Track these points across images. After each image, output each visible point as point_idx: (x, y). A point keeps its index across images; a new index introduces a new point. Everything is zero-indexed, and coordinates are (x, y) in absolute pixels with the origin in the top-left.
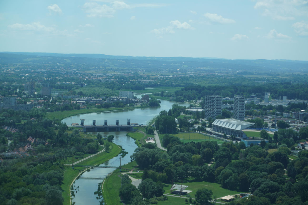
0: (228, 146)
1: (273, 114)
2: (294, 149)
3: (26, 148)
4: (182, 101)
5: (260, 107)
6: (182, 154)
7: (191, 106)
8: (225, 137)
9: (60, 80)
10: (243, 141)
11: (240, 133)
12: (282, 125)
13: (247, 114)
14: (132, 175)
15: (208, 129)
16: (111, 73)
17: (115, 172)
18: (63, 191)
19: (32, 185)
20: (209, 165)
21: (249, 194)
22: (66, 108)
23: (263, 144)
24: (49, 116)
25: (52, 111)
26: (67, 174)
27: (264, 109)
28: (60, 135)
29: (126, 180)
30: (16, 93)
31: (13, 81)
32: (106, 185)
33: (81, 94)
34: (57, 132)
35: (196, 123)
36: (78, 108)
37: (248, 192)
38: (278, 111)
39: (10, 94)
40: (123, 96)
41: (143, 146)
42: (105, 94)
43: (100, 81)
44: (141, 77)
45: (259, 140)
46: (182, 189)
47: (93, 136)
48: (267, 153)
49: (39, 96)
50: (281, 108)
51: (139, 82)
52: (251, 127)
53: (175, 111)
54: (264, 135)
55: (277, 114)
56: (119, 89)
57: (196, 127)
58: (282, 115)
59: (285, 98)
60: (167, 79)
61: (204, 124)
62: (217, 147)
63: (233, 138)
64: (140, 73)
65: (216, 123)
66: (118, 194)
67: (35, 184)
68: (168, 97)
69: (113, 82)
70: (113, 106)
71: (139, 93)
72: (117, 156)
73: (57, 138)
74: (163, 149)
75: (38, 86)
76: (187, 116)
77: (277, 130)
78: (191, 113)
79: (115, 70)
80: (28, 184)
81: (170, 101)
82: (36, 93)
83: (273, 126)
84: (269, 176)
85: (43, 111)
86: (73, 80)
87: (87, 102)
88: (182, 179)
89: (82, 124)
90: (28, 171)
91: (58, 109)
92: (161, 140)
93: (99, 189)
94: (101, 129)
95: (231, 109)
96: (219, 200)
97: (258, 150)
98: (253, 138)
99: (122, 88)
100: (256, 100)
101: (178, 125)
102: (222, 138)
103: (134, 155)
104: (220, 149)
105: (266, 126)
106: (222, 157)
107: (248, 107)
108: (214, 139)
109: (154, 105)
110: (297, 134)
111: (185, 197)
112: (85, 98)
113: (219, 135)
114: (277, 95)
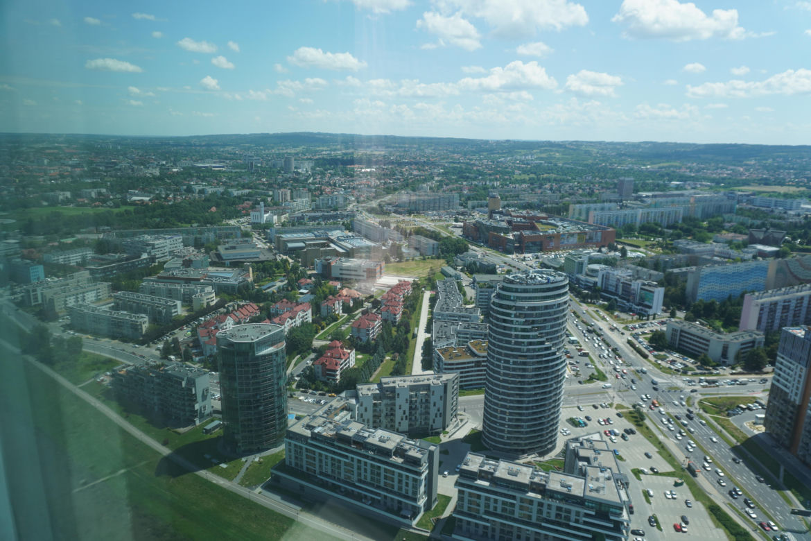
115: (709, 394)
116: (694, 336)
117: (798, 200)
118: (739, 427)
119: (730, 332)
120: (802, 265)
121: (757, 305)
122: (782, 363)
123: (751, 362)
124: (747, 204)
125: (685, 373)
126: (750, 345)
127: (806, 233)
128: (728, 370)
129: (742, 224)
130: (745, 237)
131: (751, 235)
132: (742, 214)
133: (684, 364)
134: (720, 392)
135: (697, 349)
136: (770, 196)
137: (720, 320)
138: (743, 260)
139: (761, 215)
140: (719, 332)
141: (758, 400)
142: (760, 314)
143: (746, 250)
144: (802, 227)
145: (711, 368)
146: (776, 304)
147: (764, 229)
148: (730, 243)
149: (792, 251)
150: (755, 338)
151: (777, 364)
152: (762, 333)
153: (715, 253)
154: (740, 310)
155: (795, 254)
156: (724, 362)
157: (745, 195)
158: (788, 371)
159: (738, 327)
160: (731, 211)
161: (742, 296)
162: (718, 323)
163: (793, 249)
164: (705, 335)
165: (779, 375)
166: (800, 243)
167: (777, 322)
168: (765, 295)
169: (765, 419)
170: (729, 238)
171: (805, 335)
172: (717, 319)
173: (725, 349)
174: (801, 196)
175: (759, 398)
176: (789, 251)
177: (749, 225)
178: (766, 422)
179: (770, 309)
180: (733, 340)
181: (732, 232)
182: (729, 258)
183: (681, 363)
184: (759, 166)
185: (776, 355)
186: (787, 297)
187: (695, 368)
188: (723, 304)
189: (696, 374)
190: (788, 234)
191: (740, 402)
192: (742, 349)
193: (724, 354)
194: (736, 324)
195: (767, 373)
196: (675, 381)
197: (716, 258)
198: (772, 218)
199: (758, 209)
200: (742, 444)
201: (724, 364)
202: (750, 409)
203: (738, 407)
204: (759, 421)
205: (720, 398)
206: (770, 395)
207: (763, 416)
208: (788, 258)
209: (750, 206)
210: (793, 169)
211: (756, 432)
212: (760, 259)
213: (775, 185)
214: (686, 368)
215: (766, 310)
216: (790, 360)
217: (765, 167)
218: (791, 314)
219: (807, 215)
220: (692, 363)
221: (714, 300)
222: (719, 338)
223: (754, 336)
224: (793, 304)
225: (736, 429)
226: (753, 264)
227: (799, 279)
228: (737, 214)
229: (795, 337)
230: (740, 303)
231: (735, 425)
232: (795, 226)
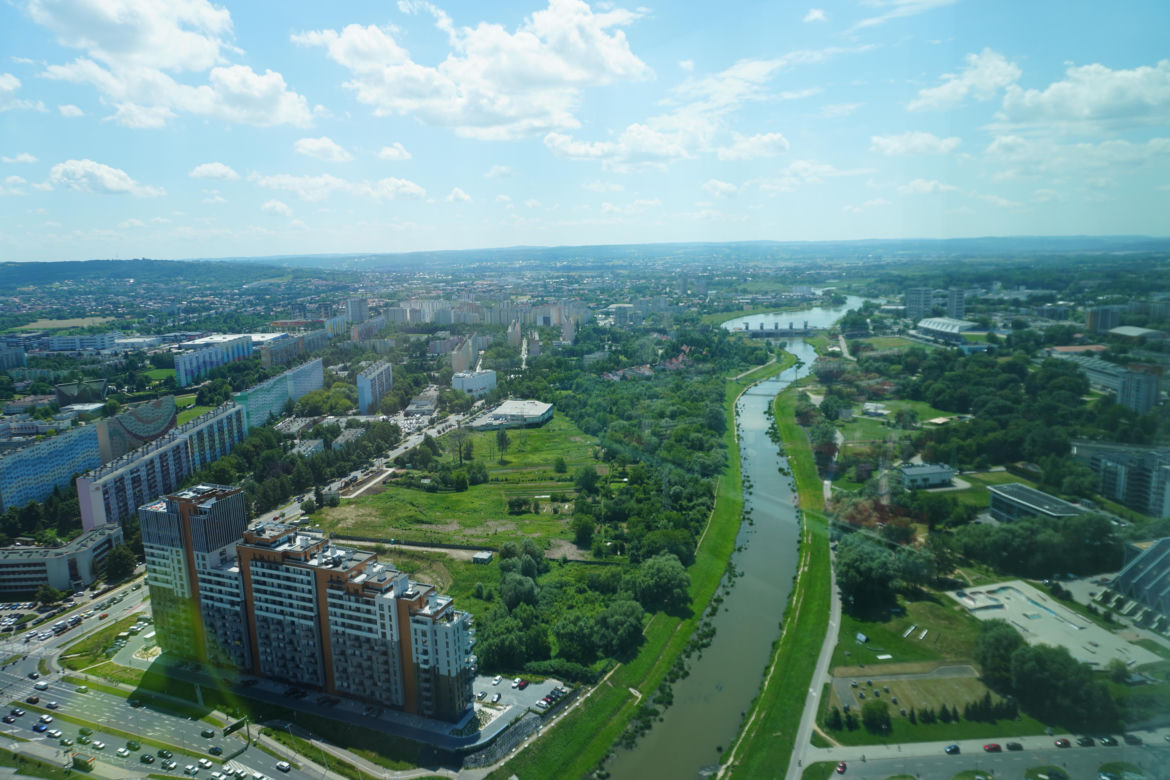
0: (940, 353)
1: (1006, 310)
2: (1035, 357)
3: (681, 358)
4: (876, 297)
5: (986, 301)
6: (876, 365)
7: (889, 303)
8: (935, 342)
9: (717, 276)
10: (961, 346)
11: (956, 337)
12: (1018, 325)
13: (968, 311)
14: (811, 391)
15: (912, 332)
16: (782, 264)
17: (789, 388)
18: (725, 409)
19: (688, 402)
20: (914, 378)
21: (969, 416)
22: (727, 309)
23: (990, 351)
24: (706, 320)
25: (709, 313)
26: (729, 390)
27: (993, 304)
28: (720, 342)
29: (804, 397)
30: (666, 293)
31: (663, 278)
32: (778, 404)
33: (745, 291)
34: (716, 339)
35: (895, 323)
36: (742, 309)
37: (968, 412)
38: (1013, 305)
39: (659, 294)
40: (797, 292)
41: (825, 355)
42: (773, 291)
43: (768, 274)
44: (821, 267)
45: (984, 345)
46: (877, 408)
47: (761, 343)
48: (996, 363)
49: (694, 295)
50: (1016, 303)
51: (818, 274)
52: (973, 329)
53: (868, 309)
54: (992, 339)
55: (1011, 311)
56: (792, 283)
57: (896, 329)
58: (1017, 311)
59: (1022, 288)
60: (855, 268)
61: (907, 326)
62: (925, 356)
63: (947, 344)
64: (819, 262)
65: (924, 323)
66: (794, 414)
67: (692, 402)
68: (857, 292)
69: (784, 276)
70: (786, 305)
71: (820, 288)
72: (791, 367)
73: (717, 347)
74: (851, 358)
75: (692, 283)
76: (883, 315)
77: (1011, 332)
78: (888, 311)
79: (786, 260)
80: (684, 401)
81: (861, 296)
82: (689, 292)
83: (1005, 326)
84: (999, 393)
85: (699, 313)
86: (735, 274)
87: (753, 300)
88: (876, 396)
89: (747, 328)
90: (684, 386)
91: (716, 311)
92: (848, 346)
93: (770, 408)
94: (769, 334)
95: (944, 305)
96: (927, 424)
97: (983, 359)
98: (976, 344)
99: (795, 282)
100: (981, 293)
101: (871, 327)
102: (931, 343)
103: (813, 366)
104: (930, 358)
105: (995, 327)
106: (930, 368)
107: (969, 302)
108: (919, 345)
109: (838, 302)
110: (1040, 336)
111: (881, 419)
112: (750, 296)
113: (928, 340)
114: (1010, 283)
115: (68, 642)
116: (18, 565)
117: (110, 334)
118: (128, 666)
119: (72, 539)
120: (139, 420)
121: (97, 489)
122: (152, 555)
123: (115, 569)
124: (41, 350)
125: (21, 627)
126: (107, 546)
127: (132, 376)
128: (88, 593)
129: (43, 379)
130: (52, 398)
131: (61, 395)
132: (37, 366)
133: (16, 616)
134: (85, 631)
135: (29, 583)
136: (71, 334)
137: (52, 528)
138: (59, 432)
139: (67, 363)
140: (56, 545)
141: (141, 616)
142: (105, 499)
143: (59, 415)
144: (124, 369)
145: (60, 602)
146: (121, 479)
147: (76, 381)
148: (31, 411)
149: (122, 403)
150: (109, 535)
151: (147, 558)
152: (116, 525)
153: (13, 431)
154: (77, 504)
155: (126, 406)
156: (79, 585)
157: (34, 337)
158: (162, 561)
159: (81, 528)
160: (19, 363)
161: (73, 482)
162: (51, 533)
163: (123, 400)
164: (36, 558)
165: (155, 571)
166: (129, 391)
167: (131, 503)
168: (104, 471)
169: (157, 636)
170: (30, 404)
171: (167, 508)
172: (45, 528)
173: (73, 565)
174: (112, 329)
175: (141, 613)
176: (118, 404)
177: (53, 379)
178: (160, 639)
179: (116, 488)
180: (80, 548)
181: (29, 395)
182: (37, 433)
183: (9, 617)
184: (44, 292)
185: (143, 546)
186: (132, 466)
187: (36, 613)
188: (49, 502)
189: (40, 622)
190: (109, 381)
191: (117, 629)
192: (96, 556)
193: (74, 573)
194: (78, 525)
195: (141, 574)
196: (8, 648)
197: (16, 439)
198: (82, 364)
199: (59, 355)
200: (140, 686)
201: (80, 588)
202: (133, 633)
203: (118, 638)
204: (151, 643)
205: (88, 638)
206: (152, 603)
207: (153, 633)
208: (119, 415)
209: (45, 352)
210: (90, 293)
211: (152, 660)
212: (83, 423)
213: (73, 317)
214: (22, 620)
215: (112, 491)
216: (162, 546)
217: (52, 294)
218: (144, 486)
219: (126, 352)
220: (29, 608)
221: (33, 501)
222: (57, 554)
223: (107, 532)
224: (143, 473)
225: (125, 670)
226: (75, 433)
227: (141, 438)
228: (30, 367)
229: (157, 514)
230: (74, 494)
231: (121, 665)
232: (116, 368)
